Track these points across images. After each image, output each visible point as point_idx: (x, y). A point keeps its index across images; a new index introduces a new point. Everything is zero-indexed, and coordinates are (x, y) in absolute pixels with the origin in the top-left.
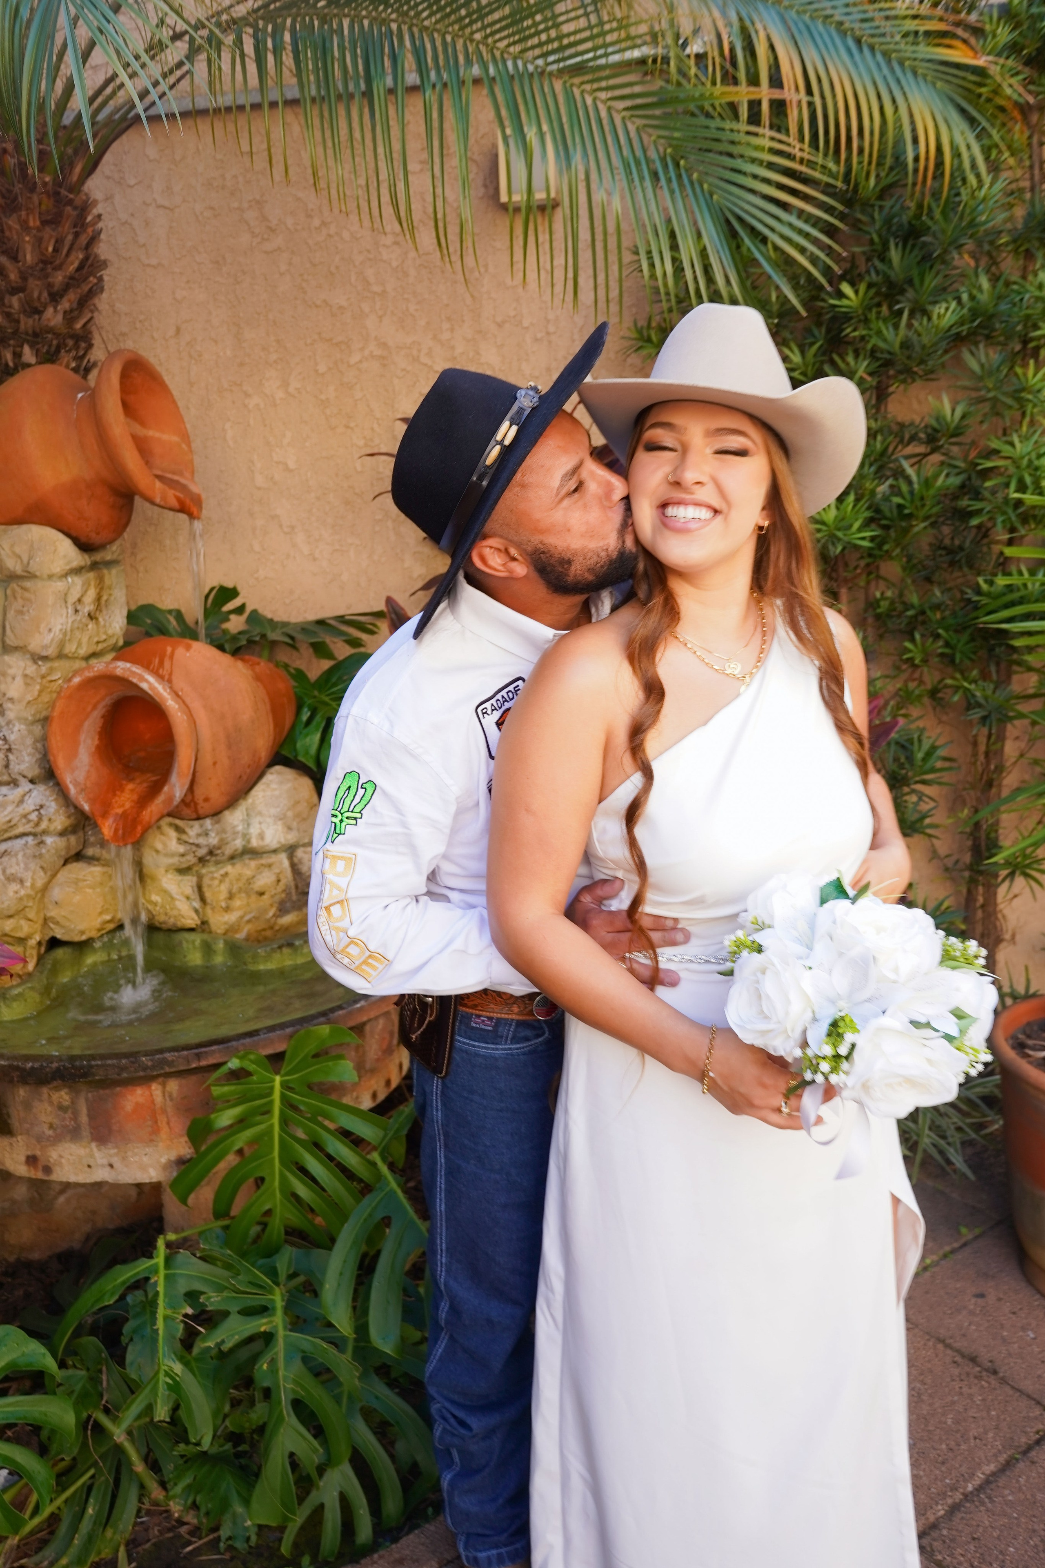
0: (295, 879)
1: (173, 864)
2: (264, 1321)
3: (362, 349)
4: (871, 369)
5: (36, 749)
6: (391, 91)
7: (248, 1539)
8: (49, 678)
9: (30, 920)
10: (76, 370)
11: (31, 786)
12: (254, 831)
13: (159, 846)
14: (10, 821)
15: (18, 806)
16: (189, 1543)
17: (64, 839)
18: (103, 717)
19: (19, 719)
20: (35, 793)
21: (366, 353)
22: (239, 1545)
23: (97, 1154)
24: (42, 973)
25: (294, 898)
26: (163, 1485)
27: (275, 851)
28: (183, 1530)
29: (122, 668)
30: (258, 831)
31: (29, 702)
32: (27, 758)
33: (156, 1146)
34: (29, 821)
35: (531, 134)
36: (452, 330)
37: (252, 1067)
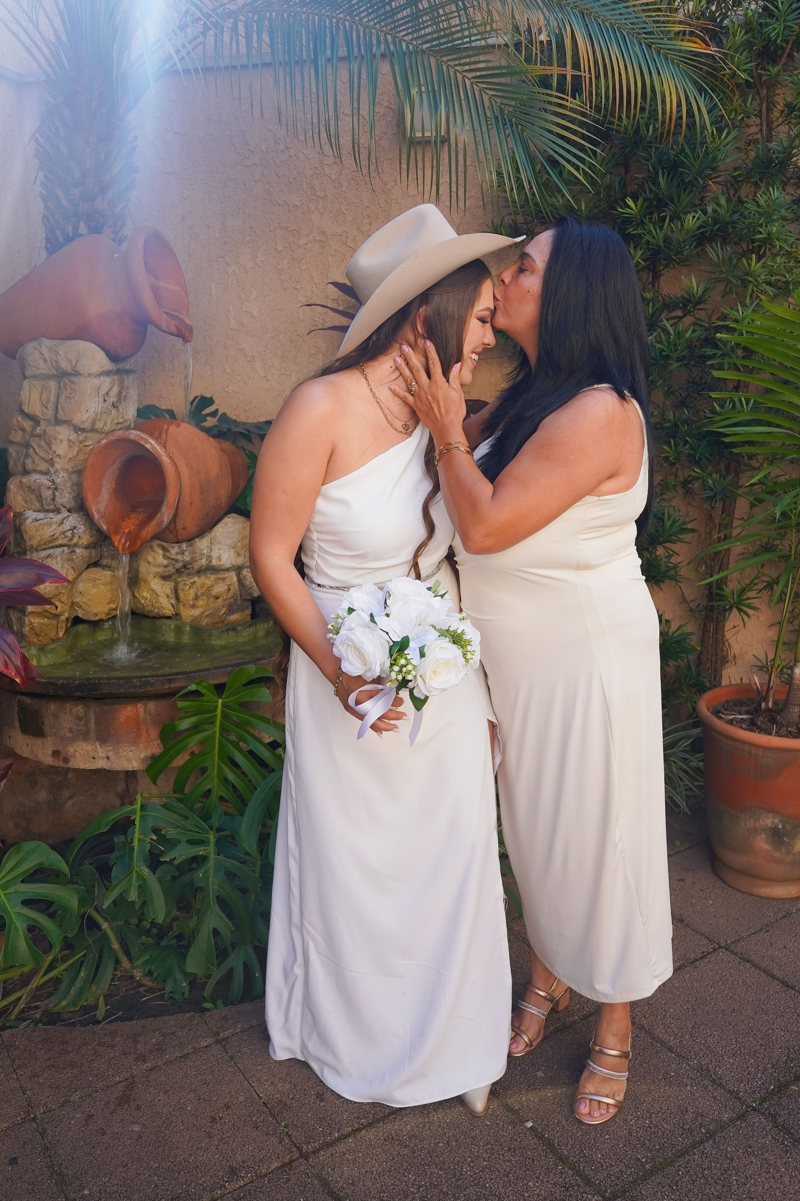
0: (240, 590)
1: (159, 572)
2: (202, 848)
3: (308, 235)
4: (644, 256)
5: (73, 490)
6: (329, 60)
7: (184, 993)
8: (84, 444)
9: (63, 603)
10: (114, 240)
11: (68, 514)
12: (215, 554)
13: (151, 559)
14: (53, 535)
15: (59, 526)
16: (146, 996)
17: (88, 551)
18: (119, 469)
19: (63, 469)
20: (71, 518)
21: (311, 238)
22: (178, 997)
23: (99, 750)
24: (68, 637)
25: (239, 603)
26: (130, 960)
27: (228, 570)
28: (141, 989)
29: (134, 434)
30: (218, 554)
31: (70, 458)
32: (67, 495)
33: (138, 746)
34: (66, 537)
35: (414, 91)
36: (370, 224)
37: (203, 691)
